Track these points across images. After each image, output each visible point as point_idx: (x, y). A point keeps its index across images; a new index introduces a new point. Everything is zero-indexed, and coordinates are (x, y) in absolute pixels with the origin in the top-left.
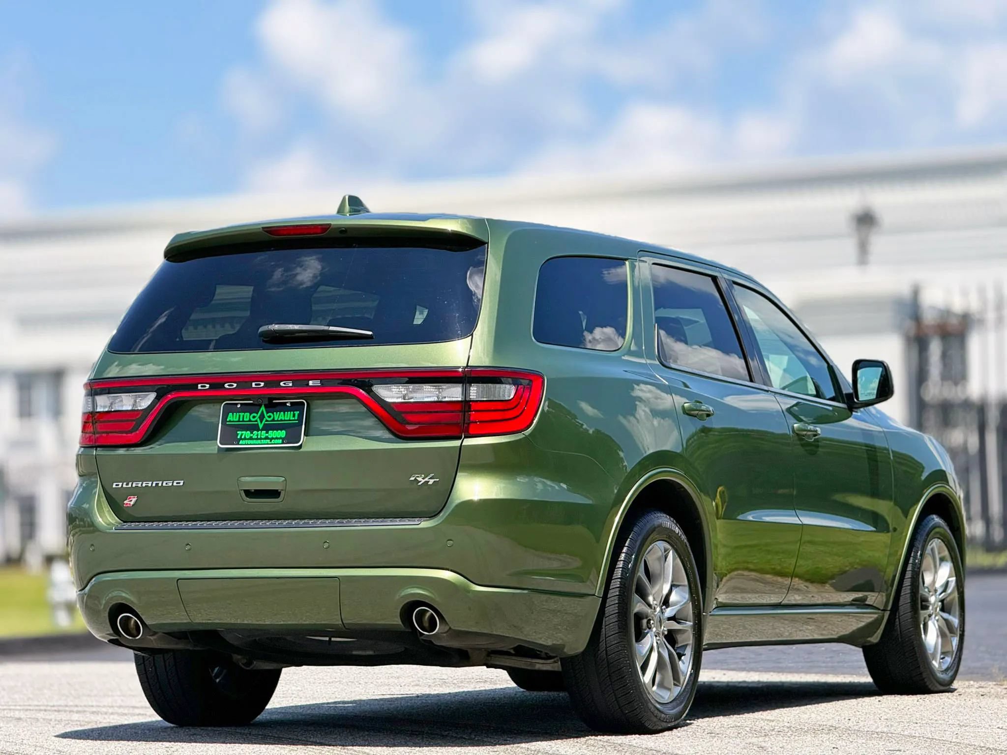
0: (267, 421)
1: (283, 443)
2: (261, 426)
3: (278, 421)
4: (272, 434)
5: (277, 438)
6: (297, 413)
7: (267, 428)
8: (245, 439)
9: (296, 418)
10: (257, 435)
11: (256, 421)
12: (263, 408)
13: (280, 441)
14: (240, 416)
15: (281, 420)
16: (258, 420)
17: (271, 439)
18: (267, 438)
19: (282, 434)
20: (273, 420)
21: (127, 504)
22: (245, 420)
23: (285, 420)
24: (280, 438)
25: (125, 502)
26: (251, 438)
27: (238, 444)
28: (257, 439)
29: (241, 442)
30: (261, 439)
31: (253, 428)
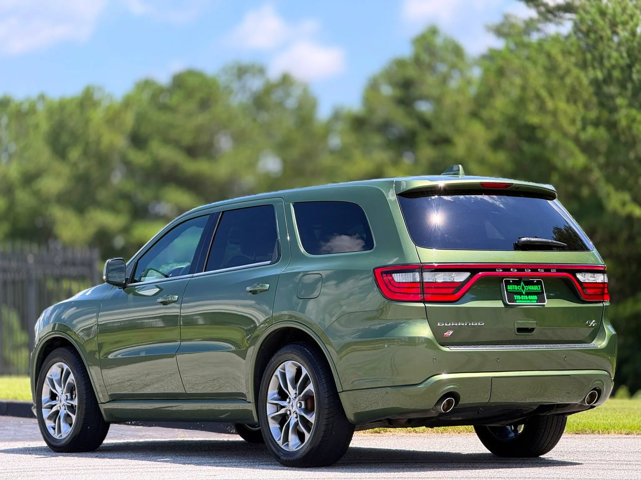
0: (526, 290)
1: (537, 302)
2: (524, 293)
3: (531, 290)
4: (531, 297)
5: (533, 300)
6: (539, 286)
7: (528, 294)
8: (518, 300)
9: (540, 289)
10: (524, 298)
11: (521, 290)
12: (522, 283)
13: (536, 301)
14: (513, 287)
15: (533, 290)
16: (522, 290)
17: (531, 300)
18: (528, 300)
19: (535, 297)
20: (529, 290)
21: (446, 335)
22: (516, 289)
23: (534, 290)
24: (535, 300)
25: (445, 334)
26: (521, 300)
27: (516, 302)
28: (524, 300)
29: (517, 301)
30: (525, 300)
31: (520, 294)
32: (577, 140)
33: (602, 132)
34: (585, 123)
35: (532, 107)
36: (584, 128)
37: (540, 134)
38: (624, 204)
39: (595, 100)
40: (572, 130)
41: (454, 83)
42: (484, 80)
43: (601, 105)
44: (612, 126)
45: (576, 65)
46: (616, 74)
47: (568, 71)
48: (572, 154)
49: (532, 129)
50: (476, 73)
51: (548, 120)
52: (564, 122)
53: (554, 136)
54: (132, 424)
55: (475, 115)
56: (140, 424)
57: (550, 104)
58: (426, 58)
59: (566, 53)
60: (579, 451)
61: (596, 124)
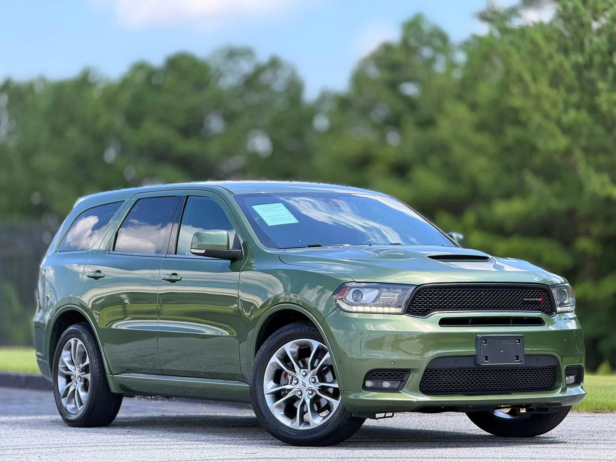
32: (559, 123)
33: (584, 116)
34: (567, 106)
35: (515, 90)
36: (566, 110)
37: (523, 117)
38: (603, 185)
39: (576, 84)
40: (554, 114)
41: (440, 67)
42: (469, 65)
43: (583, 89)
44: (593, 109)
45: (558, 50)
46: (598, 59)
47: (551, 57)
48: (553, 136)
49: (515, 111)
50: (461, 57)
51: (529, 104)
52: (546, 105)
53: (537, 119)
54: (152, 399)
55: (460, 97)
56: (160, 398)
57: (533, 89)
58: (413, 42)
59: (548, 39)
60: (606, 431)
61: (578, 107)
